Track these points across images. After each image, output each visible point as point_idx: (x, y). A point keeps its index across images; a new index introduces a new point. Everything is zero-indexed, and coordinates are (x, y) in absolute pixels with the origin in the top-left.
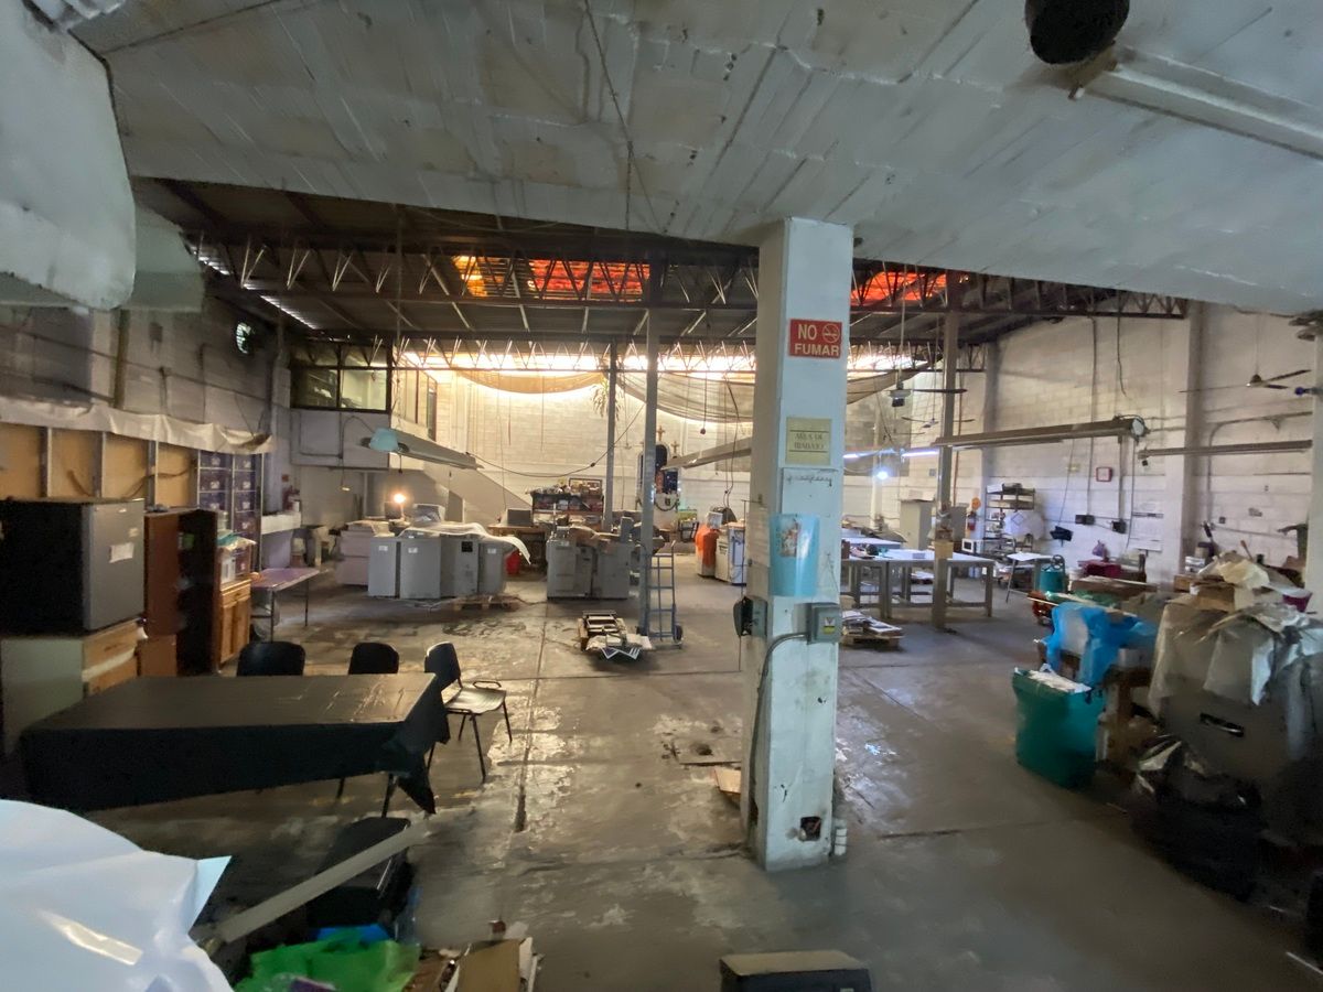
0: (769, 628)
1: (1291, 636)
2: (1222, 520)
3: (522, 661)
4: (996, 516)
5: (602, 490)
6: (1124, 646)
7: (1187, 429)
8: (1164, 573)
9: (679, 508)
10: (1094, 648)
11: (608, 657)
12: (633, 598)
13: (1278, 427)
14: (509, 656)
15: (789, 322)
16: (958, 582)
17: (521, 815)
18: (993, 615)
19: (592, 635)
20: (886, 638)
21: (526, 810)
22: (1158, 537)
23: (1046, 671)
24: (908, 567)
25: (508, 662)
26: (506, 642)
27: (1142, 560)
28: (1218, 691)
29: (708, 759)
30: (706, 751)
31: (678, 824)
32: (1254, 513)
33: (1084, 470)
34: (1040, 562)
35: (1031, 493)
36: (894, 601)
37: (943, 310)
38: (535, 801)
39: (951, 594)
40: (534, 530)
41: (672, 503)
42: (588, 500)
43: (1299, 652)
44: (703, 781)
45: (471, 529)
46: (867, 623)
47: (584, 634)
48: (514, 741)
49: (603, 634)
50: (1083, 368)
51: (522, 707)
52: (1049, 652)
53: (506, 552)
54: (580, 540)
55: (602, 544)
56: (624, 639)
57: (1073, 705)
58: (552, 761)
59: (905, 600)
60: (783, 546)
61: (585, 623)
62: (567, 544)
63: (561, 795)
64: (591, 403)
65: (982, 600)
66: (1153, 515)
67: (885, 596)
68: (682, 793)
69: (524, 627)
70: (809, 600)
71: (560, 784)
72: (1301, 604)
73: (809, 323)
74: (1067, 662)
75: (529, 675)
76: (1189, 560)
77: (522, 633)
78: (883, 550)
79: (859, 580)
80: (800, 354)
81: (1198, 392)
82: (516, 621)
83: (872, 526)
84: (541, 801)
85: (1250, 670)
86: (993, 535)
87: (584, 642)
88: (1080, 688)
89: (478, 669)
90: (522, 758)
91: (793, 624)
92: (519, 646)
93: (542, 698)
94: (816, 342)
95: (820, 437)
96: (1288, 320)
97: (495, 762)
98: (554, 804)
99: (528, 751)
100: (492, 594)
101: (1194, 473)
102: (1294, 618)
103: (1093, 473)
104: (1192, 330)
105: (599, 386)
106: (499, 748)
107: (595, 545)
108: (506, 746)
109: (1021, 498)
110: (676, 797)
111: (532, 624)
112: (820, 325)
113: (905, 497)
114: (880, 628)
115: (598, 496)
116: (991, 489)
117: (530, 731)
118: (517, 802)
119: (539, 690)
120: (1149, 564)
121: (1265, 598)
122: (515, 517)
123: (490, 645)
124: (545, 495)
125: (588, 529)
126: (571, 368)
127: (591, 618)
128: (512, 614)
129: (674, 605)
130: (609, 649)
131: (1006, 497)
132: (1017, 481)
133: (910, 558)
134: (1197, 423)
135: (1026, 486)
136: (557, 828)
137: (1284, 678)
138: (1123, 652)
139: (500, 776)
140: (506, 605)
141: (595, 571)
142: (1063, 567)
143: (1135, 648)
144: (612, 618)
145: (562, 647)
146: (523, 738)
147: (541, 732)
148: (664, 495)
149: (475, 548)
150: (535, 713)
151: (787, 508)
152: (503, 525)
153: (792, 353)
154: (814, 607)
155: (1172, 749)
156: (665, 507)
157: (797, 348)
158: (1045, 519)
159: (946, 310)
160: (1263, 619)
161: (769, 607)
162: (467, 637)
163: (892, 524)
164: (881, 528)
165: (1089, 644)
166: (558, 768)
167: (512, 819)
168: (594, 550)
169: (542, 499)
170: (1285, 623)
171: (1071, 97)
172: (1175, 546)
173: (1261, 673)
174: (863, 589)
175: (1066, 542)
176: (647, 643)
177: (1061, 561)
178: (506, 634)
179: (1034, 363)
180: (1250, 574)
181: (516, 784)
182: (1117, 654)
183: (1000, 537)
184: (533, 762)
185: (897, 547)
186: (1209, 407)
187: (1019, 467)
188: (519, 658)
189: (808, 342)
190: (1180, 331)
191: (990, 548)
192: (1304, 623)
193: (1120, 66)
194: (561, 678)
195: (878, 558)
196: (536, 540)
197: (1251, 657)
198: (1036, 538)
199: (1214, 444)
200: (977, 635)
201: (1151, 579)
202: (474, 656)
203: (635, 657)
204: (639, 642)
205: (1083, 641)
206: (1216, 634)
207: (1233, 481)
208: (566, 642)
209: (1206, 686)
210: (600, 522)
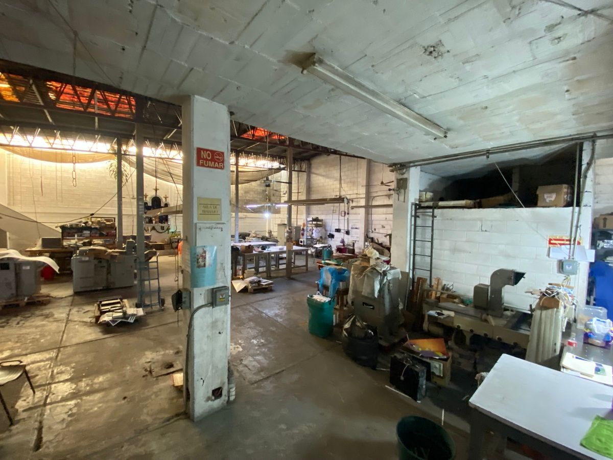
0: (192, 303)
1: (385, 274)
2: (375, 229)
3: (49, 337)
4: (310, 230)
5: (115, 224)
6: (341, 281)
7: (365, 198)
8: (360, 249)
9: (170, 231)
10: (333, 283)
11: (113, 325)
12: (135, 285)
13: (389, 198)
14: (38, 336)
15: (196, 149)
16: (297, 256)
17: (39, 439)
18: (308, 270)
19: (103, 313)
20: (267, 286)
21: (43, 435)
22: (358, 236)
23: (319, 294)
24: (277, 253)
25: (38, 340)
26: (37, 327)
27: (354, 244)
28: (366, 295)
29: (172, 370)
30: (171, 366)
31: (148, 414)
32: (383, 227)
33: (337, 212)
34: (324, 247)
35: (321, 221)
36: (272, 269)
37: (287, 146)
38: (50, 428)
39: (294, 263)
40: (64, 250)
41: (165, 228)
42: (106, 230)
43: (387, 279)
44: (164, 384)
45: (7, 254)
46: (260, 281)
47: (98, 314)
48: (36, 393)
49: (109, 311)
50: (336, 174)
51: (45, 369)
52: (320, 286)
53: (40, 267)
54: (97, 256)
55: (113, 257)
56: (125, 313)
57: (326, 307)
58: (65, 399)
59: (277, 268)
60: (198, 262)
61: (99, 306)
62: (87, 259)
63: (70, 419)
64: (108, 171)
65: (305, 264)
66: (356, 228)
67: (268, 267)
68: (152, 395)
69: (53, 315)
70: (212, 287)
71: (70, 413)
72: (388, 262)
73: (207, 150)
74: (324, 289)
75: (53, 347)
76: (366, 243)
77: (51, 319)
78: (268, 247)
79: (259, 260)
80: (203, 165)
81: (368, 186)
82: (46, 312)
83: (267, 235)
84: (55, 427)
85: (374, 286)
86: (309, 237)
87: (98, 318)
88: (327, 300)
89: (11, 349)
90: (42, 403)
91: (205, 300)
92: (47, 328)
93: (62, 359)
94: (212, 160)
95: (216, 207)
96: (387, 165)
97: (20, 410)
98: (64, 426)
99: (47, 397)
100: (27, 296)
101: (368, 214)
102: (386, 267)
103: (340, 214)
104: (367, 163)
105: (112, 161)
106: (25, 400)
107: (108, 258)
108: (31, 398)
109: (318, 223)
110: (147, 398)
111: (60, 313)
112: (213, 152)
113: (279, 222)
114: (265, 282)
115: (112, 227)
116: (309, 219)
117: (50, 384)
118: (36, 432)
119: (60, 355)
120: (356, 245)
121: (379, 261)
122: (46, 243)
123: (24, 331)
124: (72, 227)
125: (103, 248)
126: (89, 150)
127: (103, 303)
128: (43, 307)
129: (159, 288)
130: (114, 320)
131: (314, 223)
132: (317, 216)
133: (278, 250)
134: (369, 197)
135: (320, 218)
136: (65, 441)
137: (383, 287)
138: (341, 283)
139: (24, 419)
140: (39, 301)
141: (109, 273)
142: (331, 249)
143: (345, 281)
144: (119, 300)
145: (82, 323)
146: (44, 390)
147: (59, 382)
148: (160, 224)
149: (12, 266)
150: (55, 371)
151: (199, 243)
152: (38, 248)
153: (198, 164)
154: (215, 290)
155: (352, 319)
156: (161, 231)
157: (201, 162)
158: (326, 230)
159: (288, 146)
160: (378, 268)
161: (191, 294)
162: (6, 328)
163: (275, 234)
164: (270, 236)
165: (331, 281)
166: (69, 403)
167: (32, 445)
168: (108, 261)
169: (68, 231)
170: (383, 269)
171: (302, 72)
172: (362, 238)
173: (377, 287)
174: (260, 265)
175: (333, 239)
176: (140, 312)
177: (330, 246)
178: (38, 322)
179: (321, 171)
180: (374, 254)
181: (36, 421)
182: (339, 284)
183: (312, 238)
184: (50, 404)
185: (275, 245)
186: (372, 191)
187: (318, 211)
188: (47, 336)
189: (206, 160)
190: (364, 163)
191: (309, 242)
192: (388, 269)
193: (317, 65)
194: (77, 344)
195: (265, 251)
196: (63, 256)
197: (374, 282)
198: (323, 237)
199: (373, 204)
200: (302, 279)
201: (357, 251)
202: (10, 341)
203: (132, 321)
204: (135, 313)
205: (330, 281)
206: (365, 274)
207: (379, 216)
208: (85, 320)
209: (363, 294)
210: (114, 243)
